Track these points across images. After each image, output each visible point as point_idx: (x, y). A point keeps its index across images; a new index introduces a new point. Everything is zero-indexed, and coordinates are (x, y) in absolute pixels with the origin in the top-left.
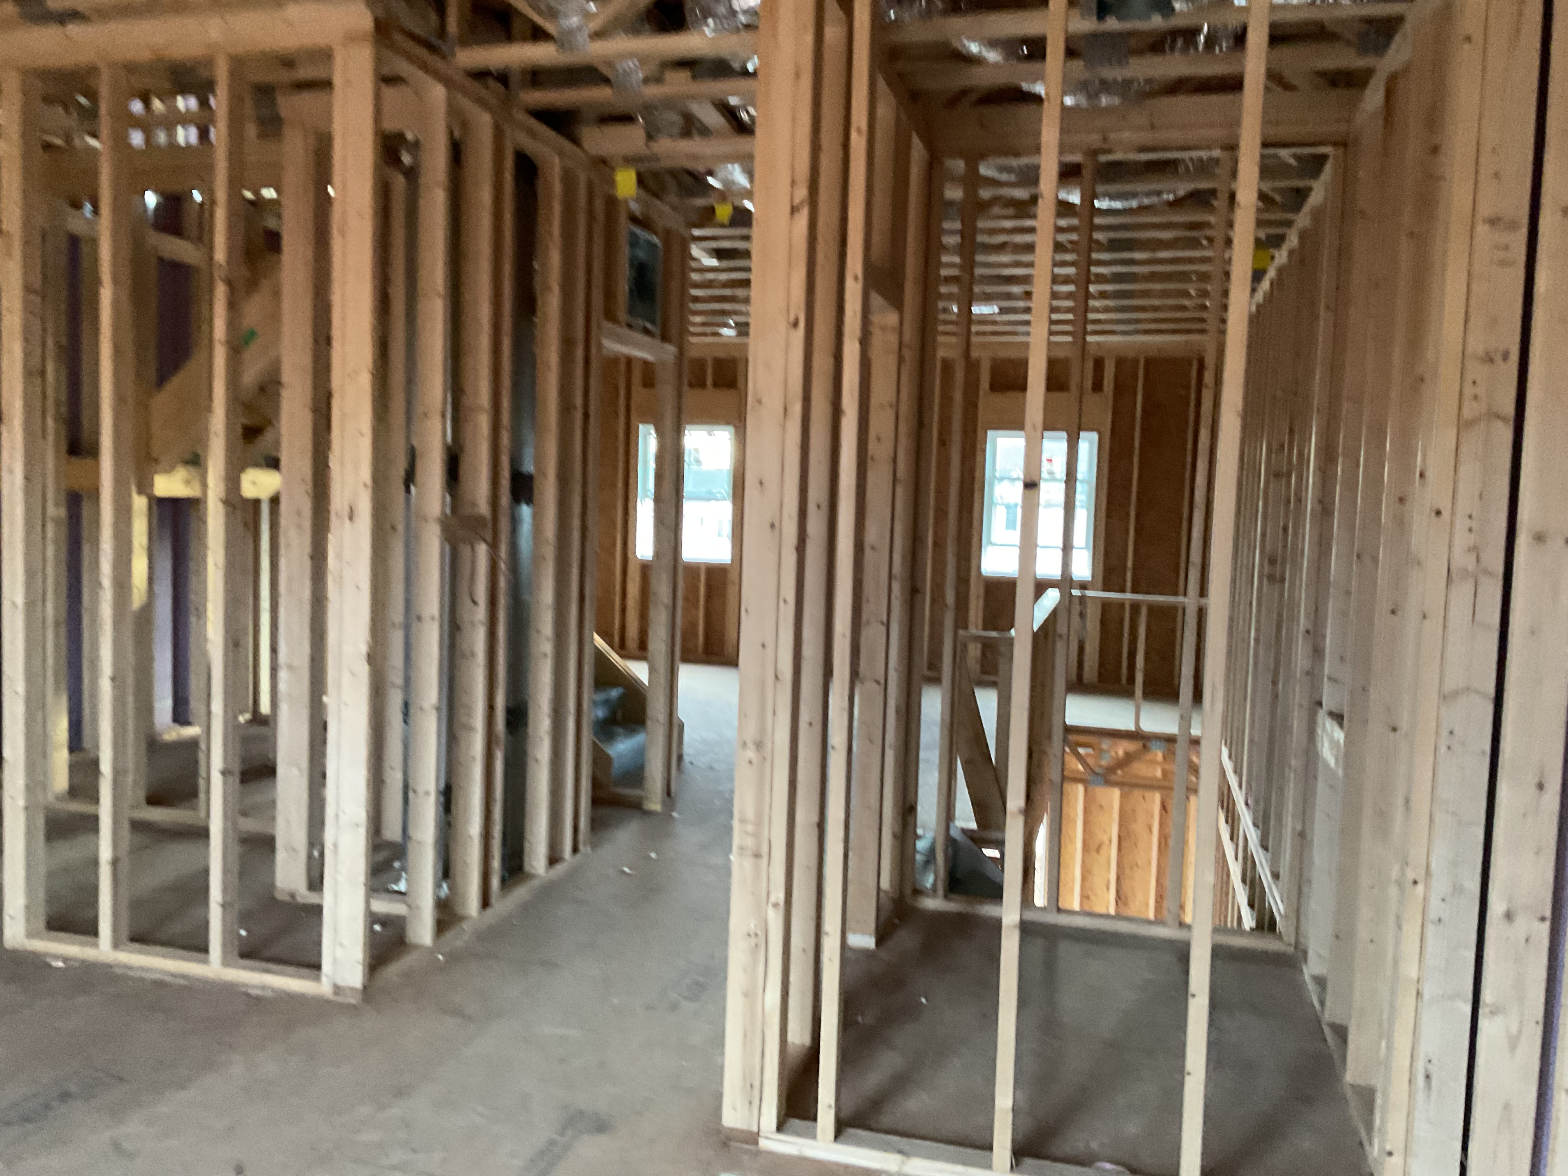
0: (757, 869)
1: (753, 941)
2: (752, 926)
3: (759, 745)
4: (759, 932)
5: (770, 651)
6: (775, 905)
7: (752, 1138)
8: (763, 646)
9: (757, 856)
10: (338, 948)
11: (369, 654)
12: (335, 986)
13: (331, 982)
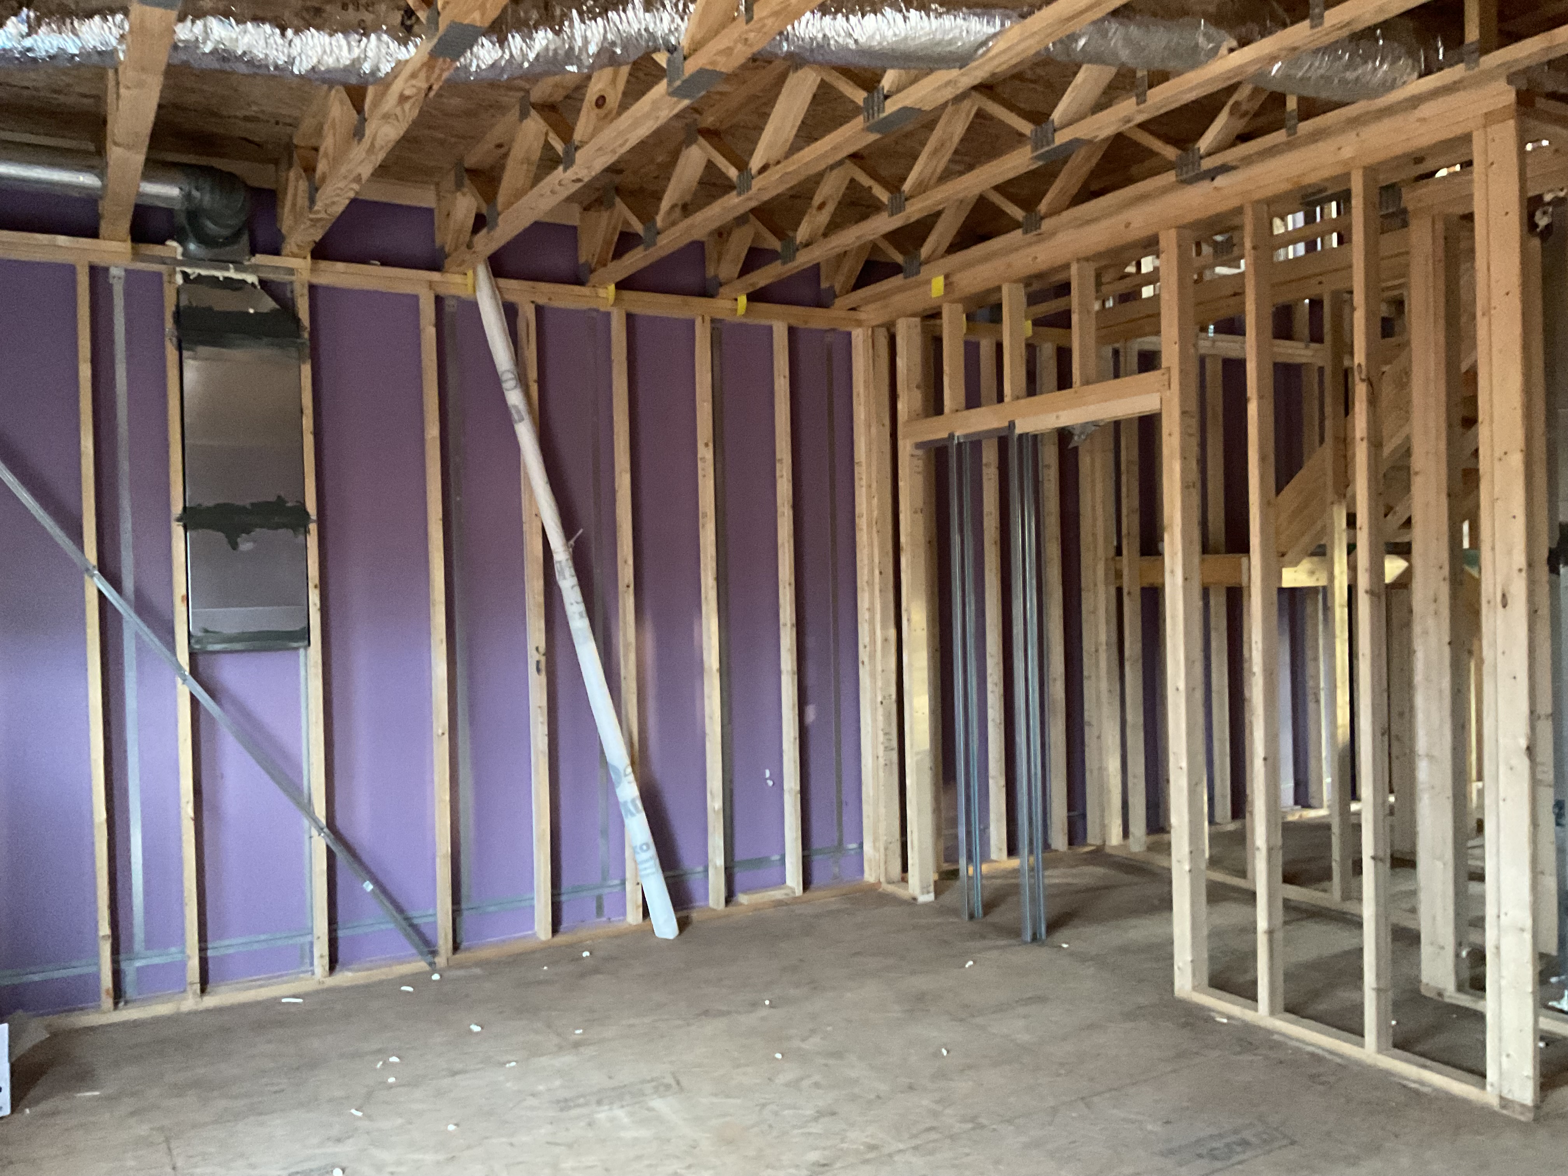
10: (1504, 1059)
11: (1529, 749)
12: (1501, 1098)
13: (1497, 1092)
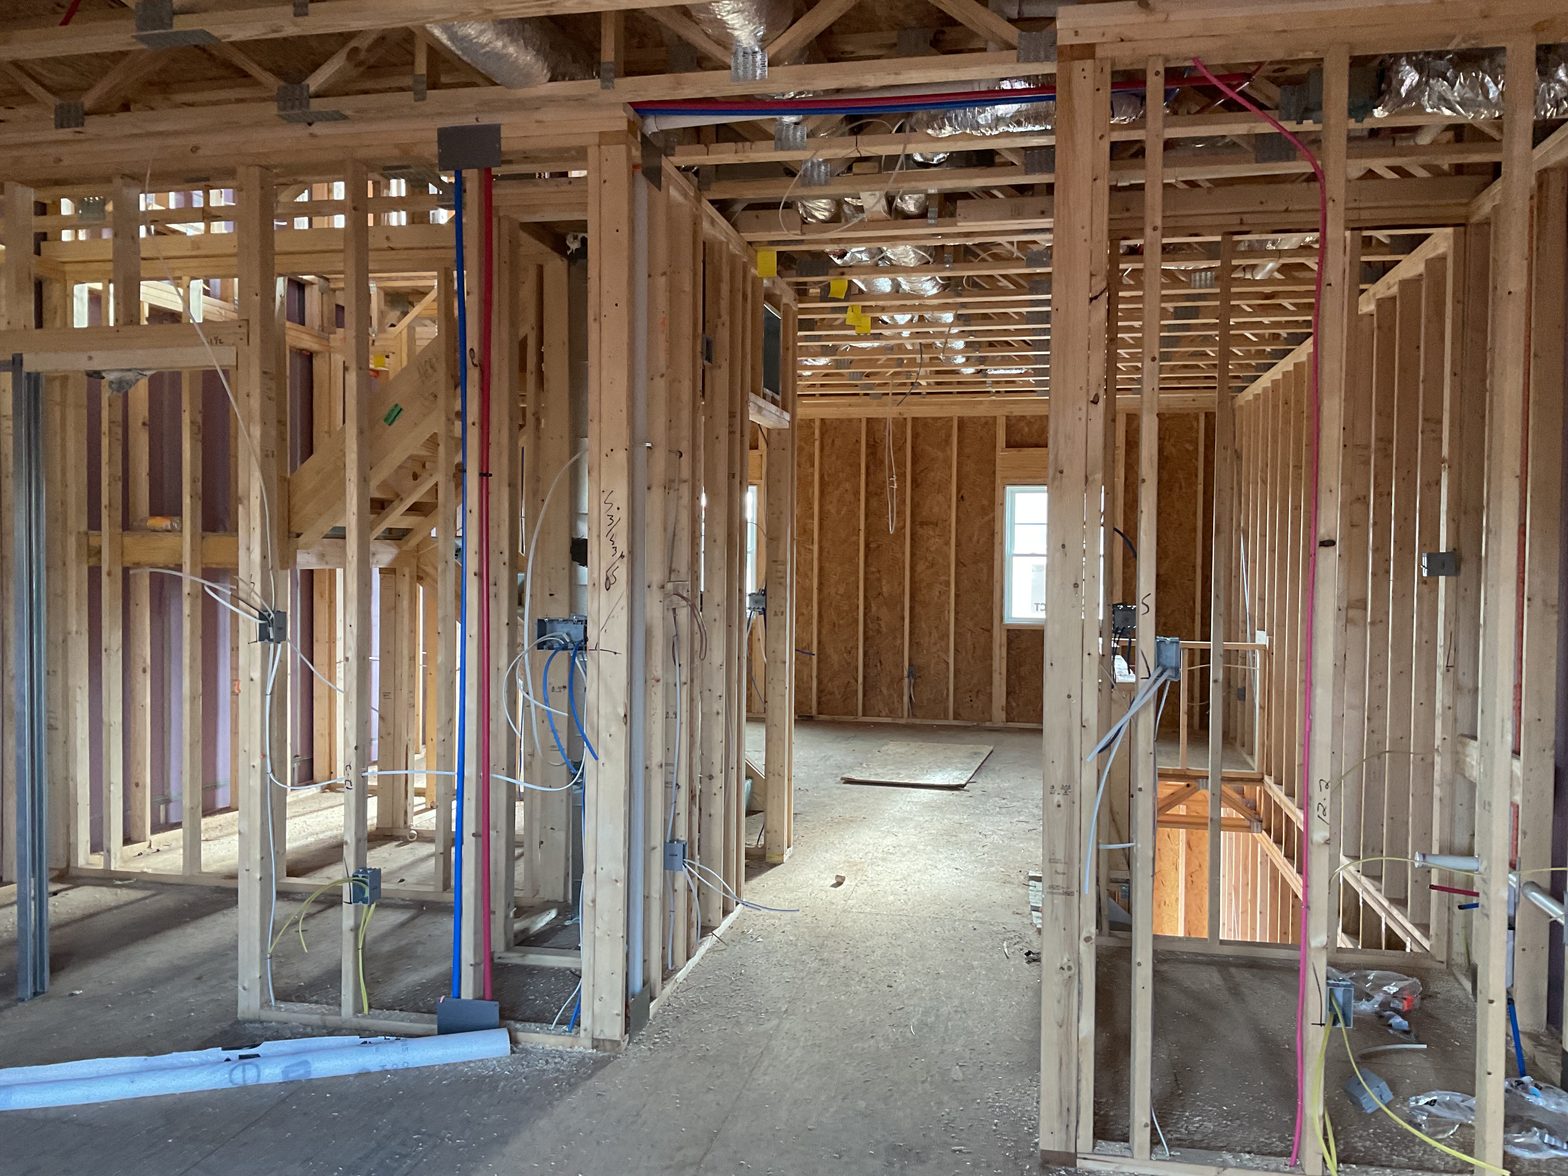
0: (1068, 906)
1: (1067, 974)
2: (1065, 960)
3: (1067, 789)
4: (1071, 964)
5: (1075, 701)
6: (1087, 939)
7: (1069, 1159)
8: (1069, 696)
9: (1069, 894)
10: (597, 1002)
11: (625, 716)
12: (593, 1039)
13: (590, 1035)
